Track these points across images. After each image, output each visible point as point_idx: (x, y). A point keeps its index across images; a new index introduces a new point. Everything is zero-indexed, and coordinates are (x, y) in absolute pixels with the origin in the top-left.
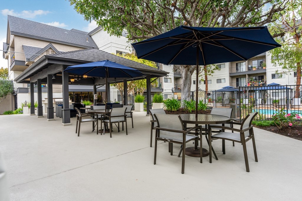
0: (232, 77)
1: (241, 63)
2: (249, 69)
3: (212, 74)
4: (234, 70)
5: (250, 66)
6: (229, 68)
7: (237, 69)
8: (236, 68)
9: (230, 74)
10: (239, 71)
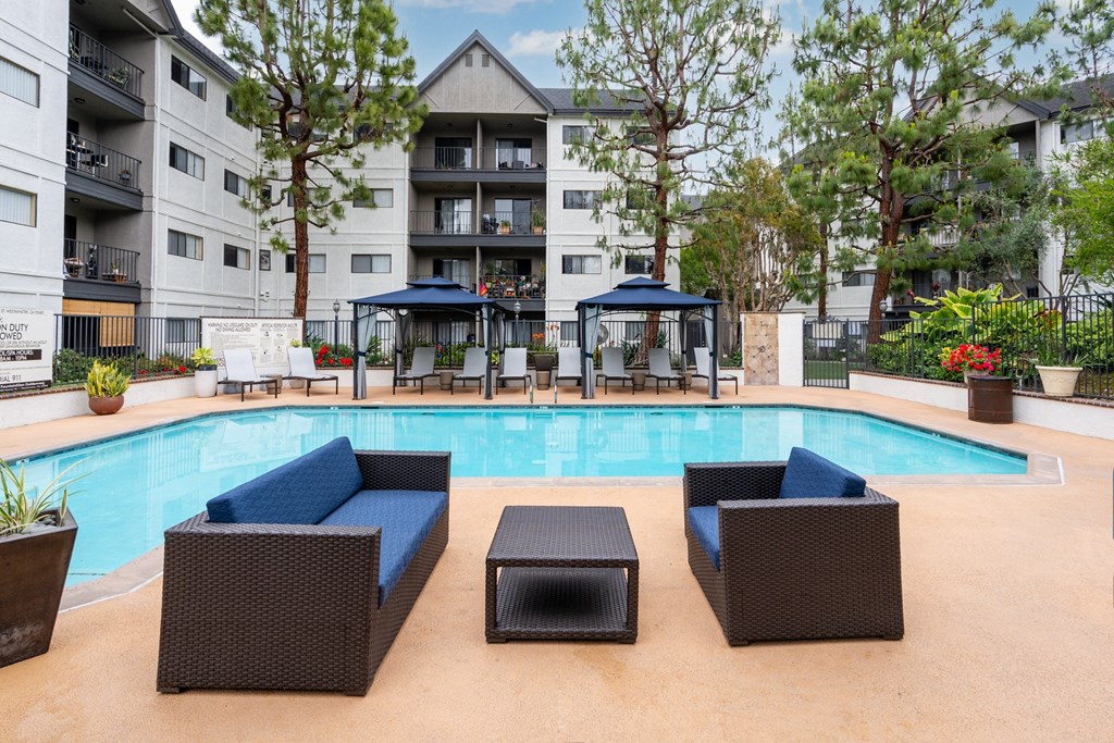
0: (418, 252)
1: (453, 199)
2: (488, 227)
3: (334, 222)
4: (428, 226)
5: (487, 217)
6: (410, 212)
7: (438, 223)
8: (433, 214)
9: (412, 236)
10: (445, 229)
